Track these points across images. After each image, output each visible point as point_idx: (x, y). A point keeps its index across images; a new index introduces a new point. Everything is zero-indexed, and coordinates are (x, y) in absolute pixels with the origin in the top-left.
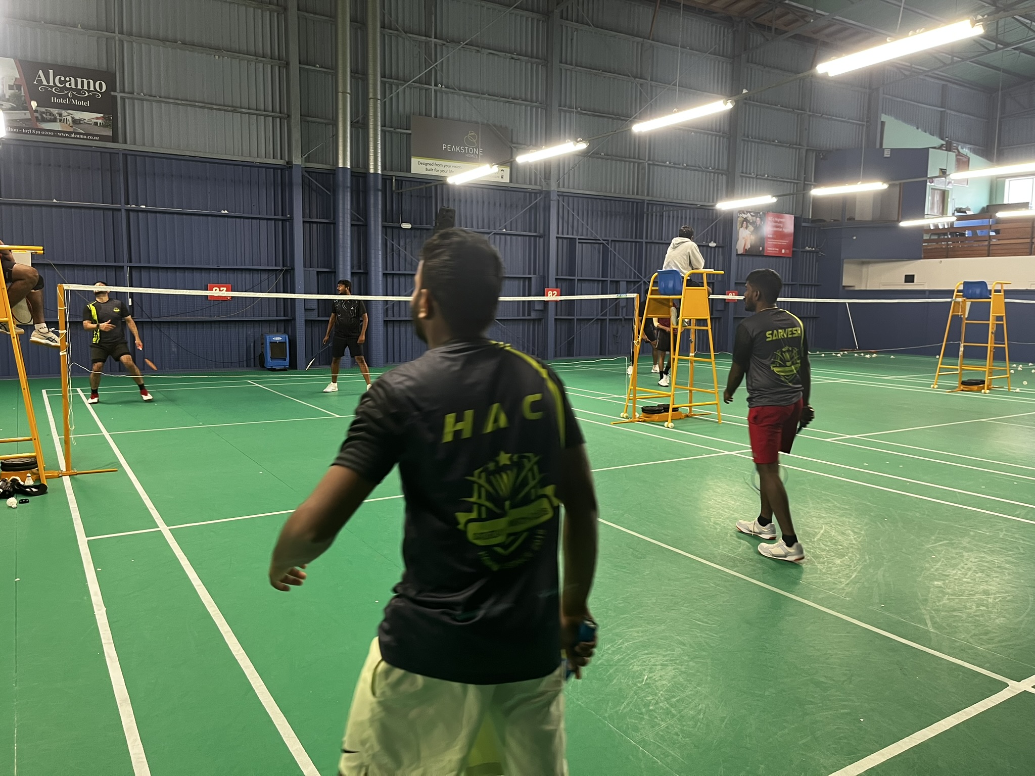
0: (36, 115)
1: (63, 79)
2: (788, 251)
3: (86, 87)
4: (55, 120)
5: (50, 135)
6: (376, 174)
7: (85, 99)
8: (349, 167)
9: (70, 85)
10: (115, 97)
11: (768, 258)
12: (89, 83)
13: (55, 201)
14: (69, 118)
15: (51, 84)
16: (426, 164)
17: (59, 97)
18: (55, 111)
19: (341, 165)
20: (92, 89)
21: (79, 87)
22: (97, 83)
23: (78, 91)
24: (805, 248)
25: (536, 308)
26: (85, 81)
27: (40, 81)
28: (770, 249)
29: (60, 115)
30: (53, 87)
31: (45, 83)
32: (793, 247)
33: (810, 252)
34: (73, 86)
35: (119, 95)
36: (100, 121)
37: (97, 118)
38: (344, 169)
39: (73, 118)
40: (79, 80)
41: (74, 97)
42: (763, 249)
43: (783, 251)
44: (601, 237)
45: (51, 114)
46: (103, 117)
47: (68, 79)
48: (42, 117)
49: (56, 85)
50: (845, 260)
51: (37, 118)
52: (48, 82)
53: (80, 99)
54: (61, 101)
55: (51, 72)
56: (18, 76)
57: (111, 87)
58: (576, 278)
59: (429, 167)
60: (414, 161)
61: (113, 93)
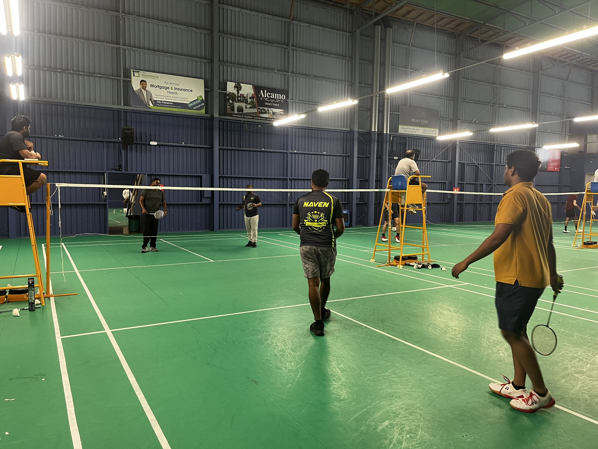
0: (259, 110)
1: (270, 94)
2: (558, 169)
3: (278, 98)
4: (266, 113)
5: (264, 120)
6: (387, 134)
7: (277, 103)
8: (377, 131)
9: (272, 97)
10: (288, 101)
11: (549, 172)
12: (279, 95)
13: (263, 149)
14: (271, 112)
15: (265, 96)
16: (405, 128)
17: (268, 102)
18: (266, 109)
19: (373, 130)
20: (280, 98)
21: (276, 98)
22: (282, 95)
23: (274, 99)
24: (564, 167)
25: (448, 198)
26: (278, 95)
27: (261, 95)
28: (551, 168)
29: (268, 110)
30: (266, 98)
31: (263, 96)
32: (560, 166)
33: (567, 169)
34: (274, 98)
35: (290, 101)
36: (282, 113)
37: (281, 112)
38: (375, 132)
39: (273, 112)
40: (276, 94)
41: (274, 102)
42: (547, 168)
43: (556, 169)
44: (477, 162)
45: (265, 110)
46: (284, 111)
47: (271, 94)
48: (261, 111)
49: (267, 97)
50: (586, 173)
51: (259, 112)
52: (264, 96)
53: (276, 103)
54: (269, 104)
55: (265, 91)
56: (253, 93)
57: (287, 97)
58: (465, 182)
59: (406, 130)
60: (400, 127)
61: (287, 100)
